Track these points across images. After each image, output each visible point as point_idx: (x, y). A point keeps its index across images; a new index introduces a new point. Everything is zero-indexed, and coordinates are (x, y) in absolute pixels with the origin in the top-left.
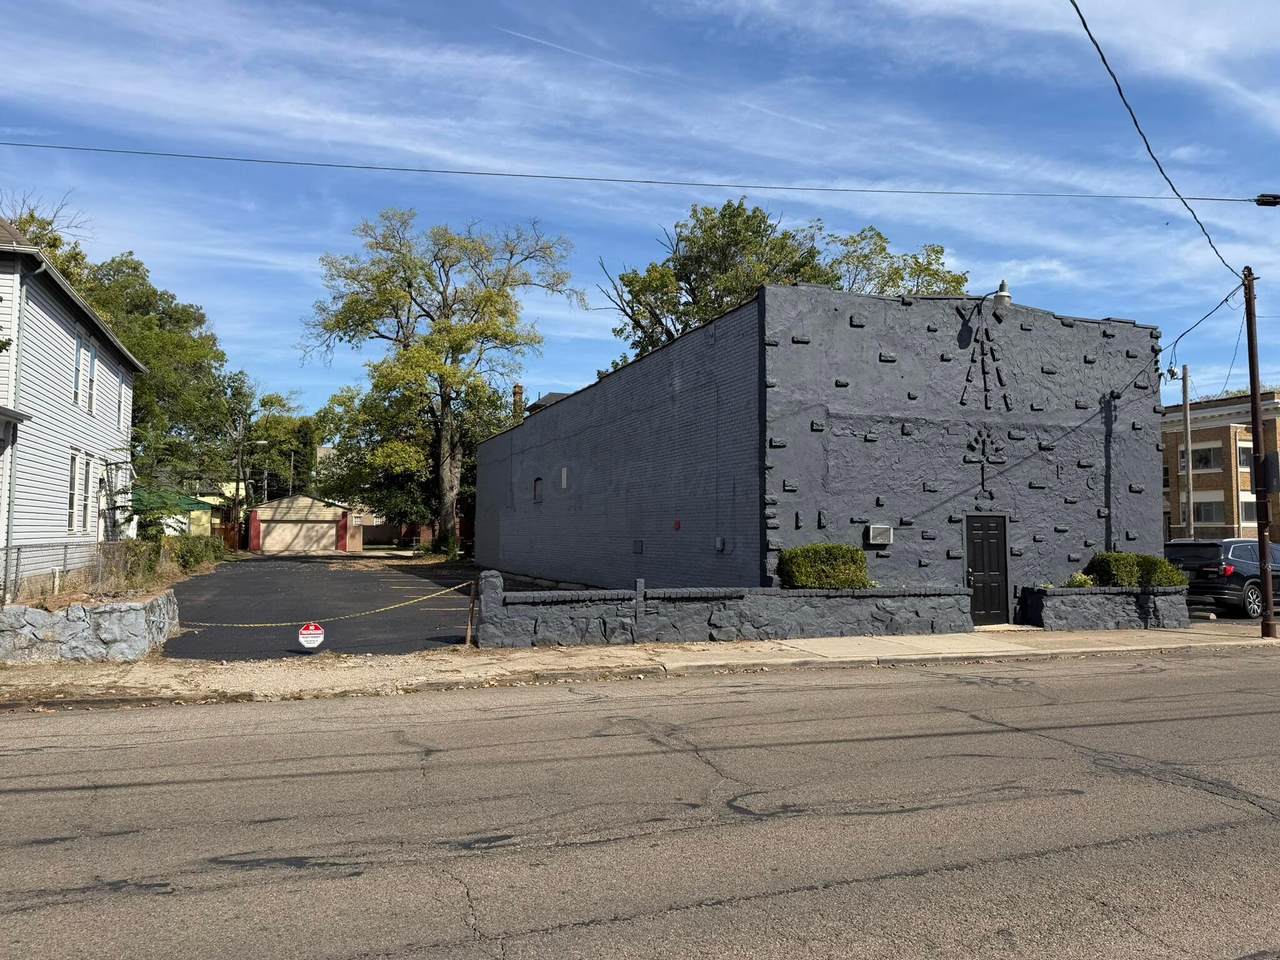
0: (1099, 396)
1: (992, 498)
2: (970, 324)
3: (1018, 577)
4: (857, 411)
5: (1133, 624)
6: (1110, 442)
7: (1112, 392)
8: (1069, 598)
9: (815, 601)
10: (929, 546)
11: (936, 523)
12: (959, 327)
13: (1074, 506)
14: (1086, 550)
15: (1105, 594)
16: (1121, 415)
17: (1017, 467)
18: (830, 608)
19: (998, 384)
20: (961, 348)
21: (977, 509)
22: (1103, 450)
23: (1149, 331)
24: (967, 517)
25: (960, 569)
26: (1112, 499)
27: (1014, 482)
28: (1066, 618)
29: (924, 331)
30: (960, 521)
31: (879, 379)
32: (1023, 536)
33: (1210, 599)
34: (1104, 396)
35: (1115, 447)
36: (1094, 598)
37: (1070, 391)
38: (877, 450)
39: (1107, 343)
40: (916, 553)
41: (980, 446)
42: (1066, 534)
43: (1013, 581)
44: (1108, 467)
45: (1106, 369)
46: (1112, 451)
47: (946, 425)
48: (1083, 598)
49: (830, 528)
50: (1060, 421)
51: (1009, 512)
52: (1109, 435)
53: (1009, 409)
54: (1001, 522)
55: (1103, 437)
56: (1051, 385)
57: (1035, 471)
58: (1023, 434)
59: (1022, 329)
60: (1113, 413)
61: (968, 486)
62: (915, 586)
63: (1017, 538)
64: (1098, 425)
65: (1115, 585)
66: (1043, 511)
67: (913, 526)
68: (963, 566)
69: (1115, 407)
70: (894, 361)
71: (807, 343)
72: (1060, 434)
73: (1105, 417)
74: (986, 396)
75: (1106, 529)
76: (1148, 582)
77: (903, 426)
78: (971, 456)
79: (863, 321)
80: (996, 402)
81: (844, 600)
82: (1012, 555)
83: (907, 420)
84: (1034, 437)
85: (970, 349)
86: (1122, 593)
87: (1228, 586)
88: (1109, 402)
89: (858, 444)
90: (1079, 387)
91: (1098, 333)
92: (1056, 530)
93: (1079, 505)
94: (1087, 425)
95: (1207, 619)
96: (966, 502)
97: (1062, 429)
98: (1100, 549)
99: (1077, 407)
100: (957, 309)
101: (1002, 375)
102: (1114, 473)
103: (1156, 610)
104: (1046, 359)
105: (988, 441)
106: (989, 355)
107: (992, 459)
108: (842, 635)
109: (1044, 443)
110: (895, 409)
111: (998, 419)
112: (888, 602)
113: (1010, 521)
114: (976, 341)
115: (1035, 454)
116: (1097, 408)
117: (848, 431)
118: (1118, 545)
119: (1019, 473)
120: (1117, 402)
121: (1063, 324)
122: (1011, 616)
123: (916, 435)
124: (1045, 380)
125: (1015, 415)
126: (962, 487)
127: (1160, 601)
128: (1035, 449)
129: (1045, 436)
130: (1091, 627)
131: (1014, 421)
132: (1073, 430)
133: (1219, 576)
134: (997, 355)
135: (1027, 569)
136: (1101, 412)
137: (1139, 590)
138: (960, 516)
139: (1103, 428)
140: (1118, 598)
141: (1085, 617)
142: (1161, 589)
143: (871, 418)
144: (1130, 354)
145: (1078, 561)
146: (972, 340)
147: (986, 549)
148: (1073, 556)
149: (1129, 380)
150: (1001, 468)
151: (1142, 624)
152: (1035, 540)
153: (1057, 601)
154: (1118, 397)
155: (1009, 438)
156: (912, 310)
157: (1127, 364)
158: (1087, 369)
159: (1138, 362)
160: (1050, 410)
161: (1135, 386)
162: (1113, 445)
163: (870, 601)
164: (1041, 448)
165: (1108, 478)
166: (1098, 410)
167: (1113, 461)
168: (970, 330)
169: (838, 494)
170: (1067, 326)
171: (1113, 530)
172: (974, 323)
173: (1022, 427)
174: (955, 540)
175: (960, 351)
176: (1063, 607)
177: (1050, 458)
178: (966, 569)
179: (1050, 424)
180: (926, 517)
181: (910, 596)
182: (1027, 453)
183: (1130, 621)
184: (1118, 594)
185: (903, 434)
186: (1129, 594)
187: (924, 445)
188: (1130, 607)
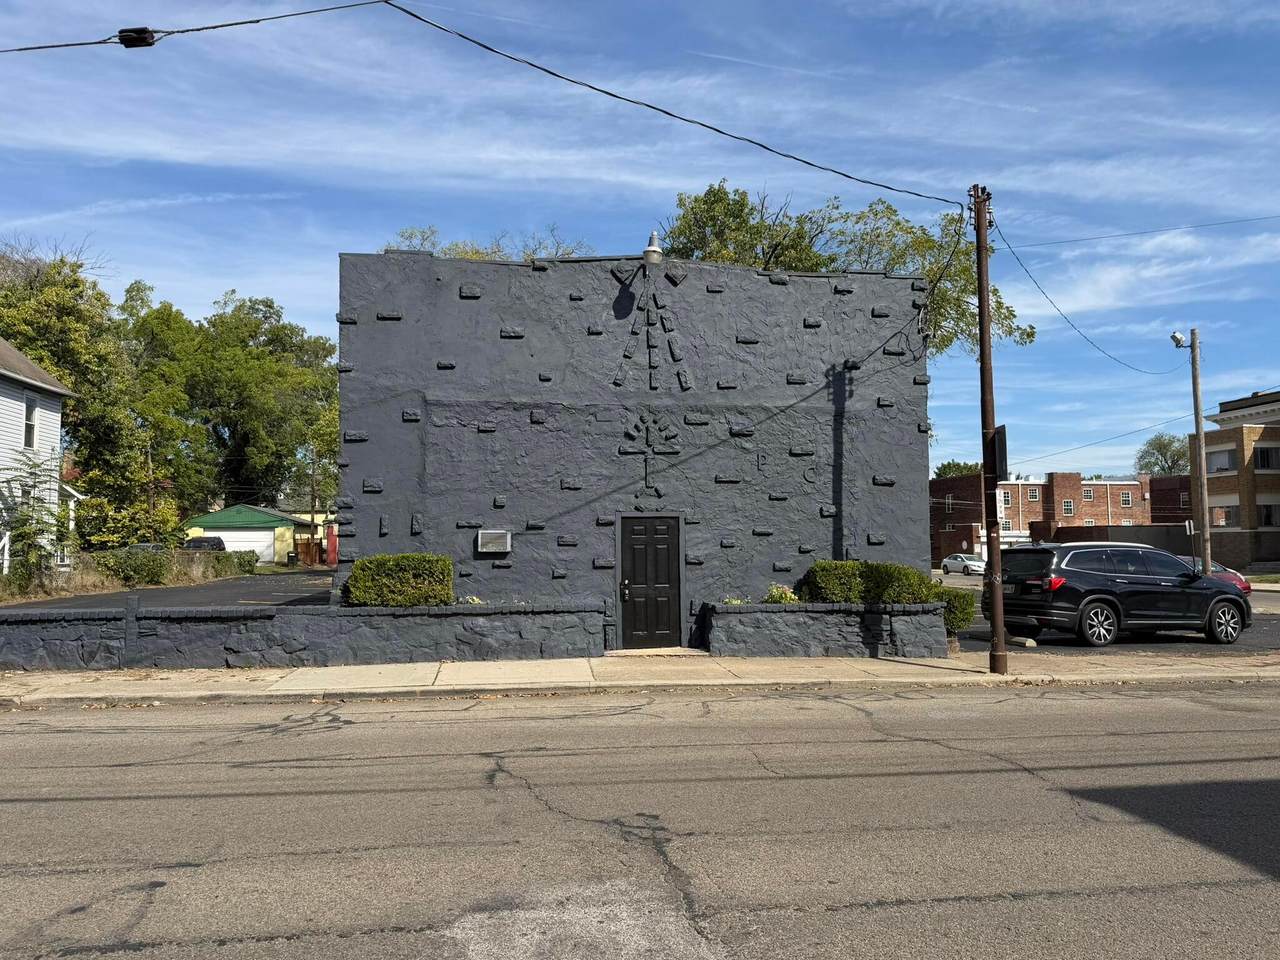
0: (824, 368)
1: (660, 496)
2: (631, 289)
3: (693, 591)
4: (465, 398)
5: (852, 651)
6: (842, 423)
7: (846, 362)
8: (752, 616)
9: (376, 620)
10: (567, 554)
11: (579, 526)
12: (616, 293)
13: (784, 504)
14: (801, 557)
15: (807, 611)
16: (859, 390)
17: (697, 458)
18: (397, 629)
19: (670, 359)
20: (617, 317)
21: (637, 509)
22: (831, 433)
23: (910, 281)
24: (623, 518)
25: (610, 582)
26: (845, 494)
27: (694, 475)
28: (744, 642)
29: (565, 301)
30: (611, 524)
31: (500, 359)
32: (707, 541)
33: (1033, 620)
34: (834, 367)
35: (850, 430)
36: (791, 617)
37: (777, 362)
38: (497, 441)
39: (841, 301)
40: (548, 562)
41: (643, 434)
42: (770, 538)
43: (687, 594)
44: (838, 454)
45: (837, 333)
46: (845, 435)
47: (592, 410)
48: (773, 616)
49: (429, 535)
50: (762, 401)
51: (688, 512)
52: (839, 416)
53: (684, 389)
54: (673, 524)
55: (830, 418)
56: (750, 358)
57: (727, 461)
58: (705, 418)
59: (708, 291)
60: (847, 388)
61: (625, 482)
62: (544, 602)
63: (694, 543)
64: (824, 402)
65: (824, 600)
66: (735, 510)
67: (544, 531)
68: (615, 577)
69: (851, 380)
70: (522, 337)
71: (399, 319)
72: (763, 416)
73: (834, 393)
74: (651, 374)
75: (834, 532)
76: (879, 597)
77: (532, 413)
78: (628, 446)
79: (477, 291)
80: (665, 378)
81: (418, 620)
82: (687, 563)
83: (537, 406)
84: (723, 421)
85: (631, 318)
86: (838, 612)
87: (1055, 604)
88: (841, 375)
89: (469, 435)
90: (795, 358)
91: (828, 290)
92: (754, 533)
93: (792, 502)
94: (804, 404)
95: (1022, 646)
96: (620, 501)
97: (766, 409)
98: (824, 558)
99: (789, 383)
100: (612, 272)
101: (674, 347)
102: (848, 462)
103: (892, 634)
104: (744, 324)
105: (653, 428)
106: (658, 325)
107: (659, 448)
108: (411, 660)
109: (736, 428)
110: (520, 392)
111: (668, 401)
112: (481, 620)
113: (687, 523)
114: (639, 309)
115: (724, 441)
116: (822, 381)
117: (455, 422)
118: (851, 551)
119: (699, 466)
120: (855, 374)
121: (771, 281)
122: (685, 637)
123: (551, 423)
124: (741, 352)
125: (694, 396)
126: (615, 484)
127: (900, 624)
128: (725, 436)
129: (740, 419)
130: (783, 654)
131: (691, 402)
132: (782, 411)
133: (1044, 592)
134: (668, 325)
135: (710, 580)
136: (827, 386)
137: (861, 607)
138: (611, 518)
139: (831, 407)
140: (830, 618)
141: (773, 640)
142: (897, 607)
143: (487, 403)
144: (876, 313)
145: (787, 570)
146: (635, 307)
147: (650, 558)
148: (779, 564)
149: (875, 344)
150: (673, 460)
151: (867, 651)
152: (722, 546)
153: (733, 620)
154: (855, 367)
155: (686, 423)
156: (548, 275)
157: (873, 326)
158: (808, 336)
159: (890, 322)
160: (746, 388)
161: (884, 353)
162: (847, 426)
163: (454, 620)
164: (733, 434)
165: (838, 469)
166: (824, 384)
167: (847, 446)
168: (632, 297)
169: (441, 493)
170: (778, 283)
171: (846, 532)
172: (638, 288)
173: (704, 410)
174: (608, 547)
175: (616, 321)
176: (740, 628)
177: (747, 445)
178: (619, 580)
179: (746, 404)
180: (564, 519)
181: (511, 613)
182: (712, 441)
183: (846, 647)
184: (830, 612)
185: (533, 422)
186: (848, 613)
187: (563, 435)
188: (850, 629)
